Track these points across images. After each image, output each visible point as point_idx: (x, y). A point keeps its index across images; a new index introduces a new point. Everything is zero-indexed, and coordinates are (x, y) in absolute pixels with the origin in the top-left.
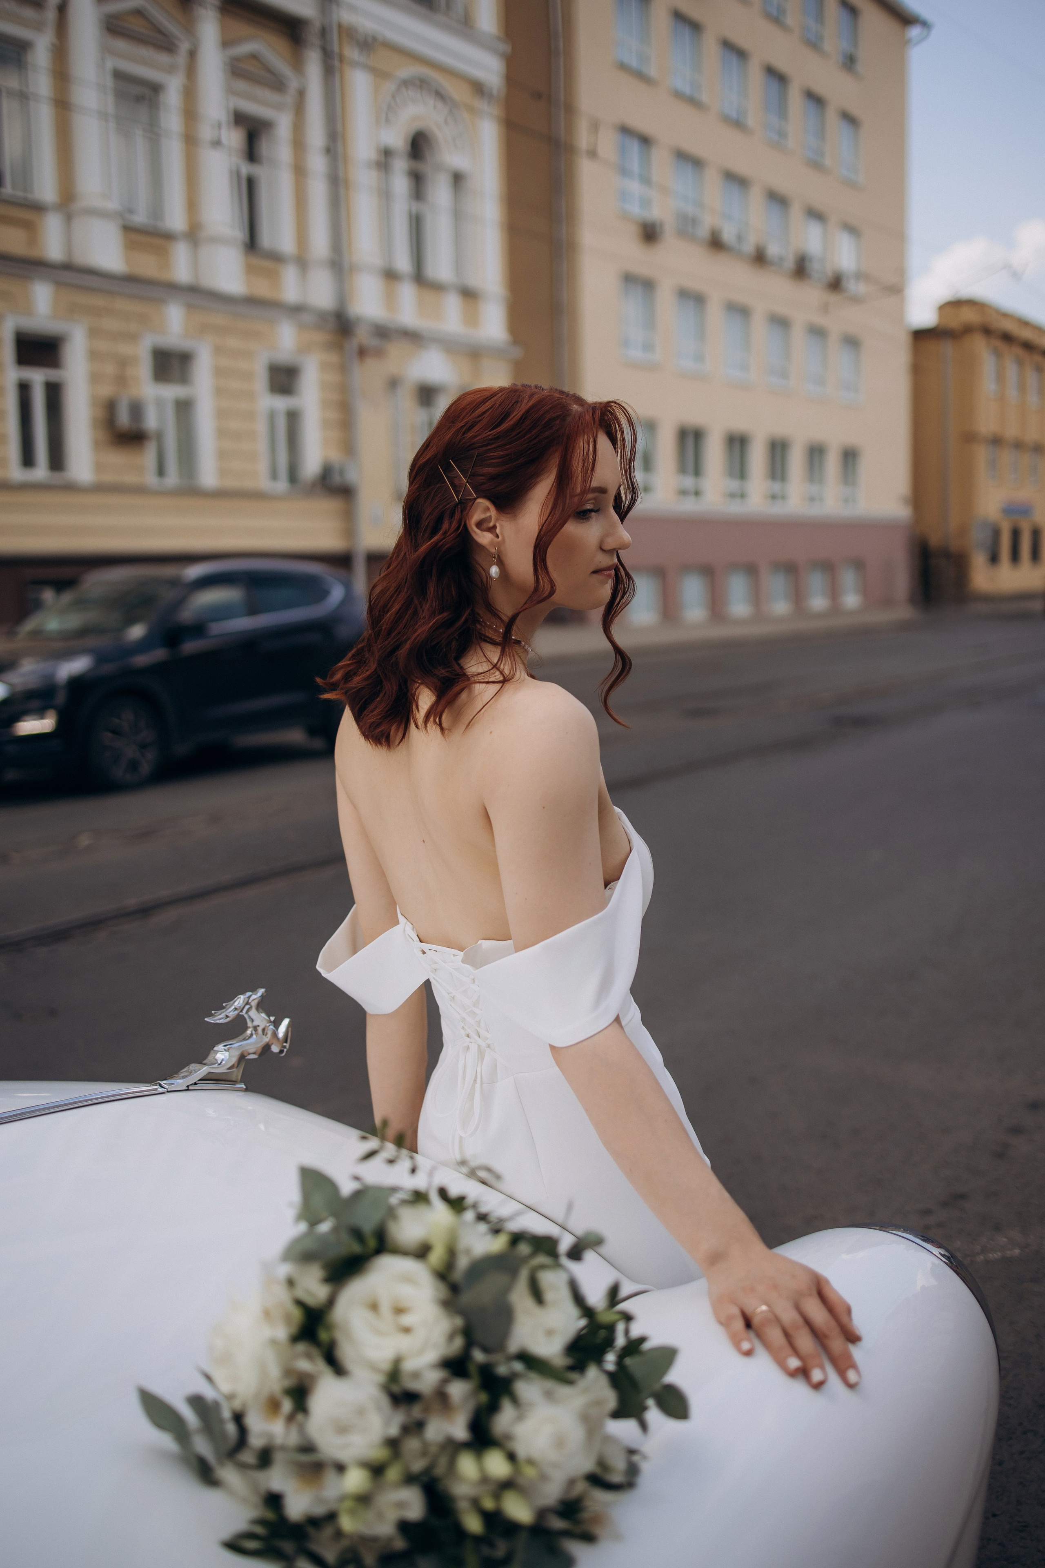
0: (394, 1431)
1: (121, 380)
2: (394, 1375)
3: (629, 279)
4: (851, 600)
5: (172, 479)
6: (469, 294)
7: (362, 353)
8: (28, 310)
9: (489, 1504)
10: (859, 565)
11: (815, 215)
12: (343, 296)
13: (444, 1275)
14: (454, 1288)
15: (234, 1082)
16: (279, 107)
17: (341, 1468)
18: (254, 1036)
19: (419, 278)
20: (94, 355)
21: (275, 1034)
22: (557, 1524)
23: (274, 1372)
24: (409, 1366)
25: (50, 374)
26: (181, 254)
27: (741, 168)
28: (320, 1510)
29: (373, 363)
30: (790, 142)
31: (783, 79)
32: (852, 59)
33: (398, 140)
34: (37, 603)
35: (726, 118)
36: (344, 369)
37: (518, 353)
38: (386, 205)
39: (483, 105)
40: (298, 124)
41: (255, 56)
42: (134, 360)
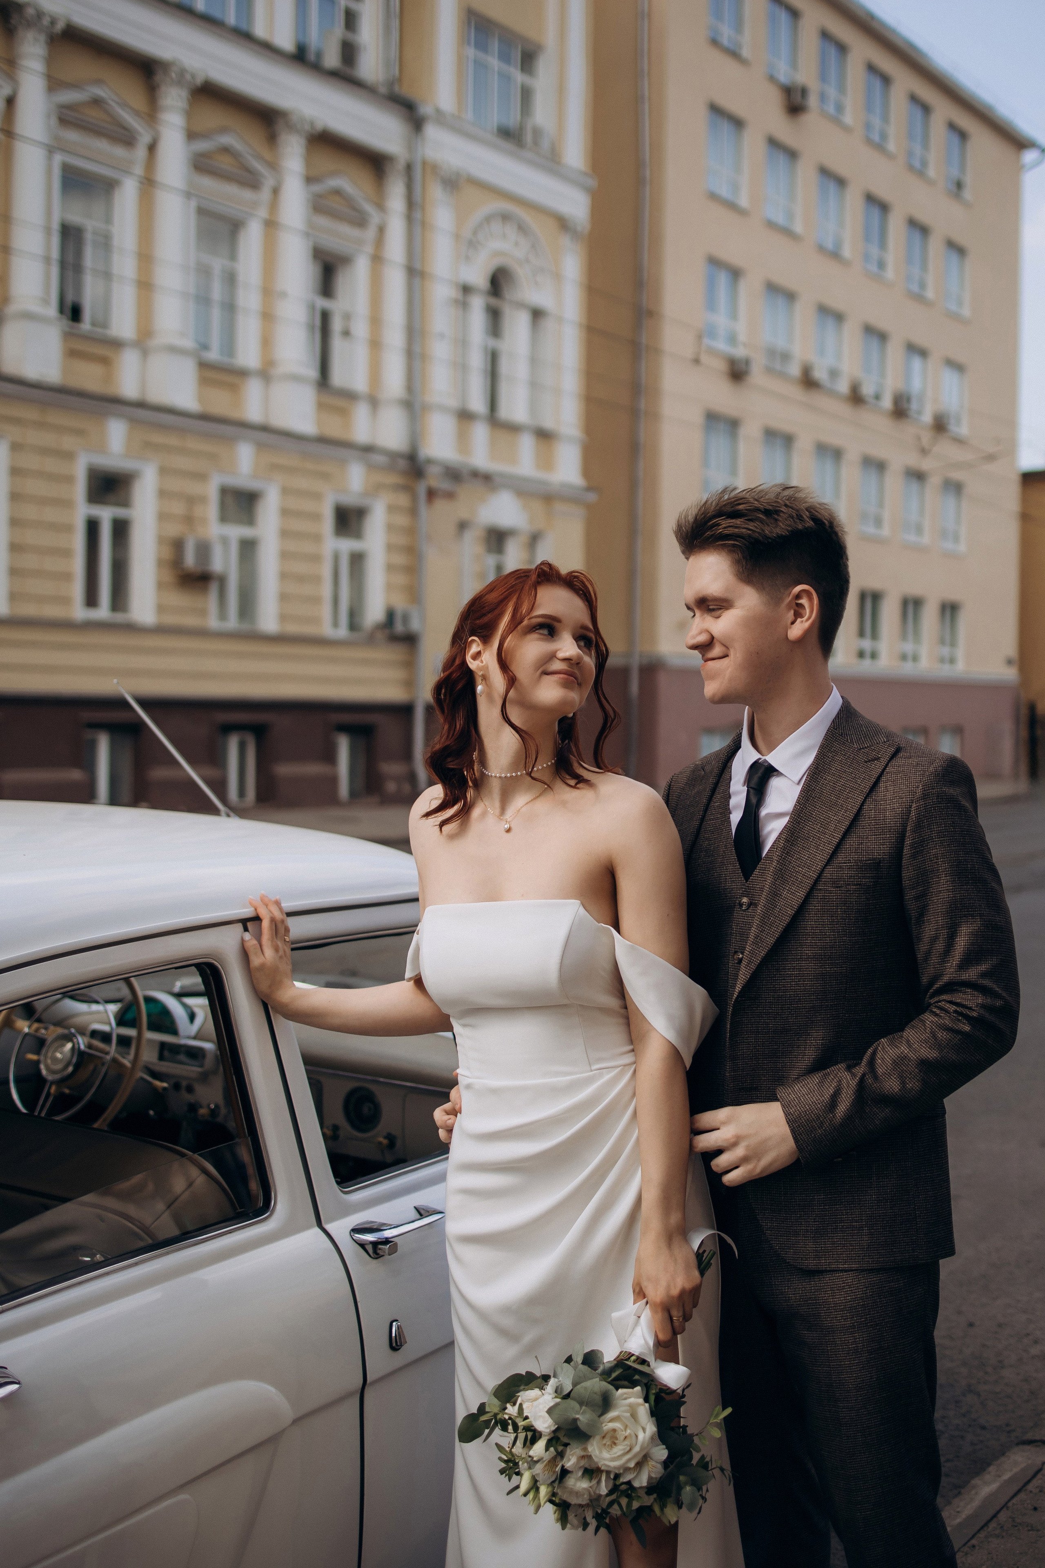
1: (189, 520)
3: (712, 418)
5: (233, 621)
6: (543, 435)
7: (431, 494)
8: (102, 447)
10: (957, 731)
11: (916, 350)
12: (415, 436)
16: (358, 242)
19: (493, 417)
20: (163, 494)
25: (120, 512)
26: (253, 390)
27: (836, 302)
29: (441, 506)
30: (890, 274)
31: (884, 207)
32: (959, 185)
33: (478, 276)
34: (92, 746)
35: (821, 249)
36: (413, 511)
37: (592, 497)
38: (462, 343)
39: (566, 241)
40: (377, 259)
41: (338, 192)
42: (203, 500)
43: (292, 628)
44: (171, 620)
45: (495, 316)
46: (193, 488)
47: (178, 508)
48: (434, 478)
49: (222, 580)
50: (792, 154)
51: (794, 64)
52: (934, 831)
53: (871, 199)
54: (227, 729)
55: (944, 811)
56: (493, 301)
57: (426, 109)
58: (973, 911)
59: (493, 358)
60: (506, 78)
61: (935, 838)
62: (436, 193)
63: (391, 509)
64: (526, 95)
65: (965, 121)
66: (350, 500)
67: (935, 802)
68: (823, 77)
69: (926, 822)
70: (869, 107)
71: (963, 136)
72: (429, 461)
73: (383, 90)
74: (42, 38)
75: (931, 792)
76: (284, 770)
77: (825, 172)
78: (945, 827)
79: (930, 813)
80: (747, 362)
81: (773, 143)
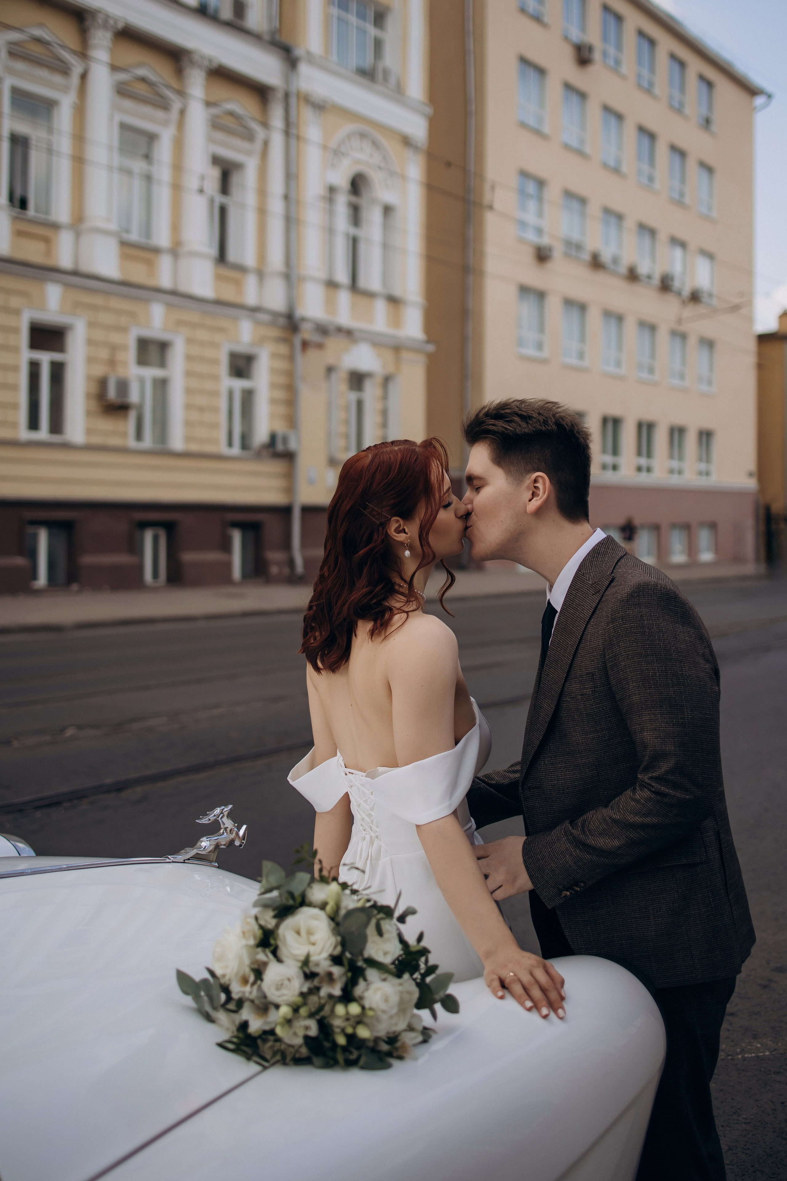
0: (305, 989)
1: (112, 363)
2: (306, 962)
3: (524, 290)
4: (706, 556)
5: (148, 442)
6: (393, 300)
7: (305, 345)
8: (42, 305)
9: (349, 1030)
10: (713, 526)
11: (677, 242)
12: (292, 301)
13: (332, 918)
14: (338, 924)
15: (211, 862)
16: (249, 153)
17: (277, 1007)
18: (225, 834)
19: (354, 286)
20: (90, 342)
21: (237, 834)
22: (385, 1047)
23: (247, 961)
24: (314, 959)
25: (57, 356)
26: (165, 263)
27: (617, 206)
28: (267, 1028)
29: (312, 353)
30: (657, 185)
31: (652, 136)
32: (708, 121)
33: (341, 179)
34: (35, 538)
35: (605, 166)
36: (291, 358)
37: (431, 348)
38: (330, 231)
39: (409, 154)
40: (263, 168)
41: (231, 114)
42: (124, 348)
43: (194, 447)
44: (97, 440)
45: (355, 209)
46: (115, 338)
47: (104, 353)
48: (307, 332)
49: (140, 408)
50: (583, 96)
51: (583, 28)
52: (622, 647)
53: (642, 130)
54: (143, 525)
55: (628, 630)
56: (354, 199)
57: (299, 52)
58: (655, 711)
59: (354, 242)
60: (362, 32)
61: (623, 653)
62: (307, 114)
63: (274, 356)
64: (378, 44)
65: (711, 74)
66: (242, 348)
67: (620, 623)
68: (605, 38)
69: (616, 640)
70: (640, 62)
71: (710, 85)
72: (303, 319)
73: (267, 37)
75: (617, 616)
76: (188, 557)
77: (607, 109)
78: (629, 643)
79: (618, 633)
80: (550, 249)
81: (568, 87)
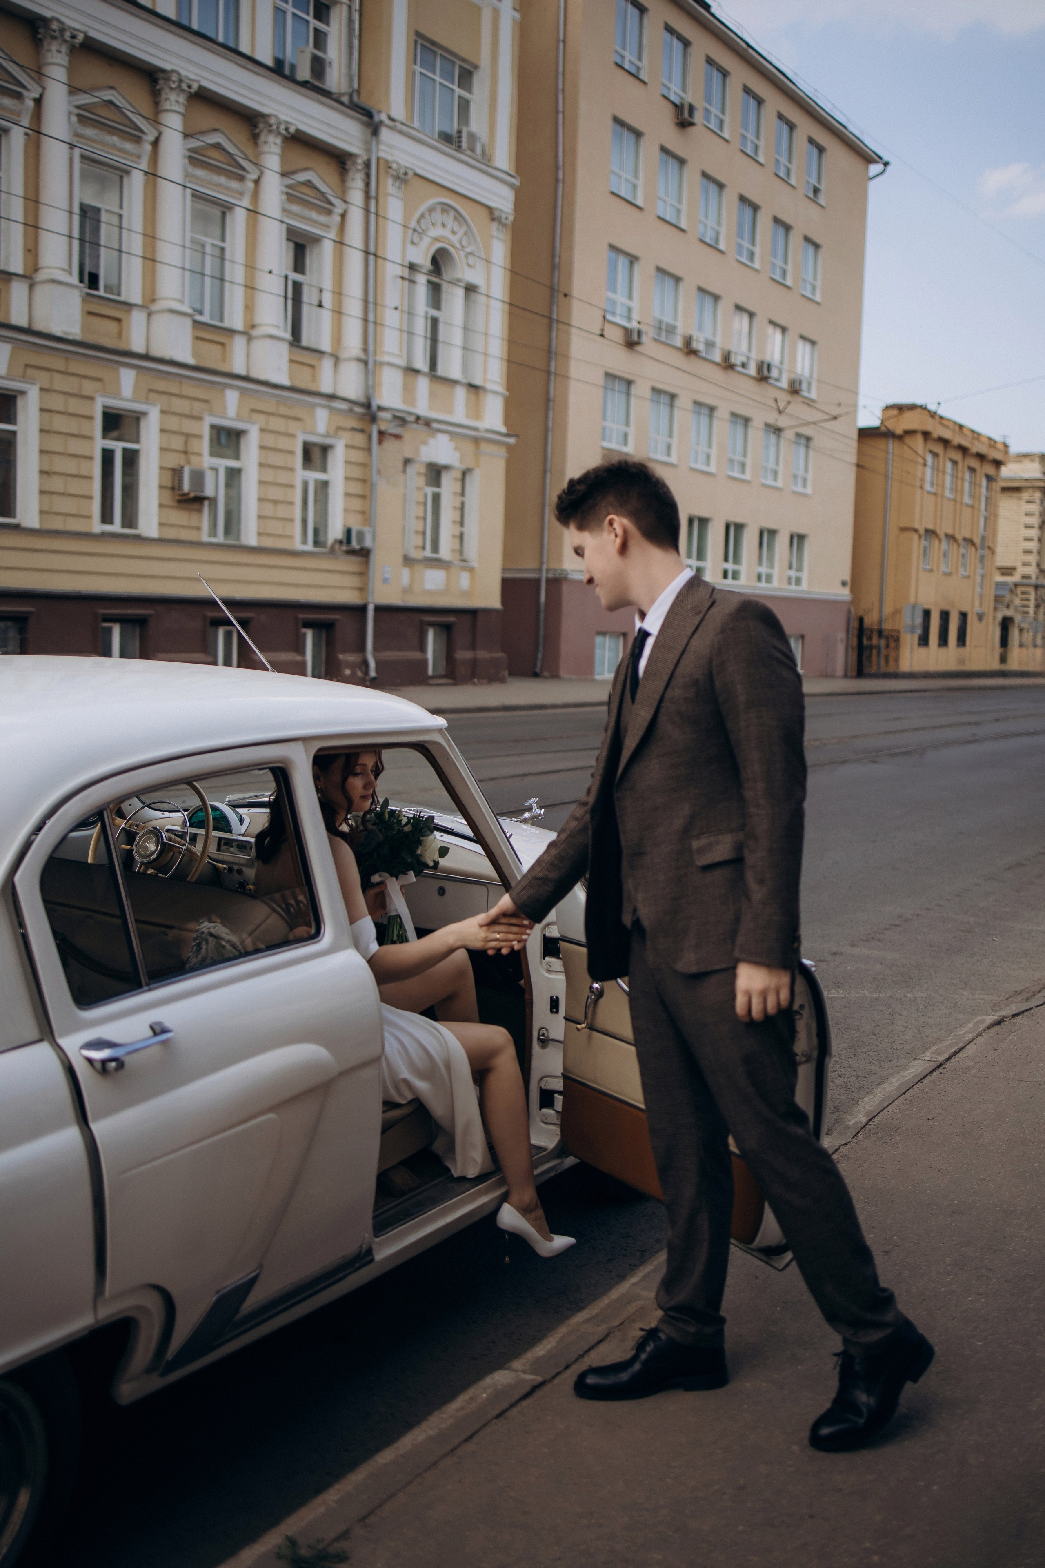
1: (187, 453)
3: (611, 378)
5: (221, 537)
6: (474, 389)
7: (382, 435)
8: (115, 392)
10: (800, 638)
12: (370, 386)
19: (433, 373)
20: (164, 431)
25: (130, 446)
26: (238, 346)
29: (390, 445)
30: (757, 265)
31: (754, 208)
32: (816, 191)
33: (422, 257)
36: (367, 450)
37: (511, 441)
38: (409, 313)
39: (494, 230)
40: (340, 243)
41: (309, 184)
42: (198, 437)
43: (269, 543)
44: (171, 534)
45: (435, 289)
46: (189, 426)
47: (177, 443)
48: (385, 422)
49: (213, 501)
50: (681, 161)
51: (684, 86)
53: (743, 200)
54: (216, 624)
56: (434, 278)
57: (382, 117)
59: (435, 322)
60: (446, 92)
62: (390, 186)
63: (350, 447)
65: (822, 137)
66: (316, 438)
68: (708, 99)
70: (745, 124)
71: (821, 150)
72: (381, 408)
73: (346, 99)
74: (64, 49)
77: (706, 176)
80: (640, 333)
81: (665, 151)
